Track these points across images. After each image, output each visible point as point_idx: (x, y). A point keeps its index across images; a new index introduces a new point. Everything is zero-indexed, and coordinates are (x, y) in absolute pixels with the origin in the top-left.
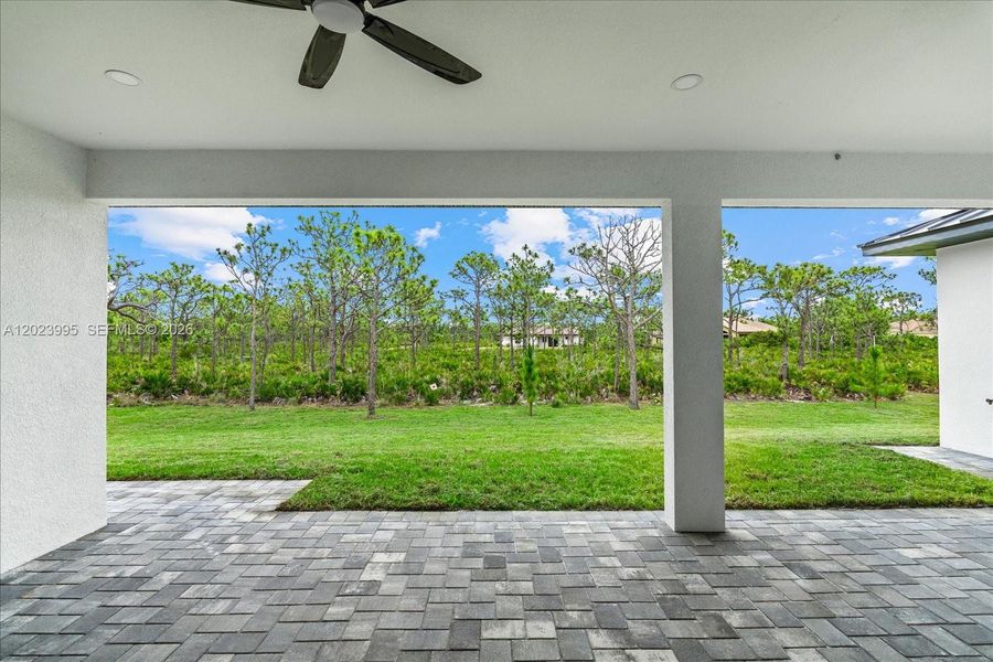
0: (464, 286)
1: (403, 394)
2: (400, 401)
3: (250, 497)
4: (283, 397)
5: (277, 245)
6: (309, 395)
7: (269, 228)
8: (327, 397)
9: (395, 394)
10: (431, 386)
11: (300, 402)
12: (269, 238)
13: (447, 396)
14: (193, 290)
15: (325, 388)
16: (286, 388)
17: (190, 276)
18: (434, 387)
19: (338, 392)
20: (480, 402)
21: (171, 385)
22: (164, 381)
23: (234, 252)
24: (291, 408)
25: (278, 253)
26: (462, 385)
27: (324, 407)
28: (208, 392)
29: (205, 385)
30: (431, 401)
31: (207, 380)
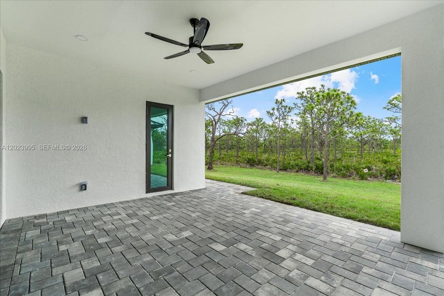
0: (396, 115)
1: (346, 173)
2: (344, 176)
3: (239, 189)
4: (291, 169)
5: (287, 106)
6: (301, 169)
7: (284, 100)
8: (309, 171)
9: (342, 172)
10: (364, 170)
11: (297, 172)
12: (284, 104)
13: (375, 177)
14: (262, 127)
15: (308, 166)
16: (292, 165)
17: (261, 123)
18: (366, 171)
19: (314, 169)
20: (398, 182)
21: (255, 162)
22: (253, 160)
23: (271, 112)
24: (293, 174)
25: (287, 109)
26: (387, 171)
27: (306, 175)
28: (266, 165)
29: (266, 162)
30: (362, 178)
31: (266, 160)
